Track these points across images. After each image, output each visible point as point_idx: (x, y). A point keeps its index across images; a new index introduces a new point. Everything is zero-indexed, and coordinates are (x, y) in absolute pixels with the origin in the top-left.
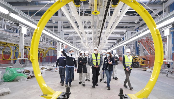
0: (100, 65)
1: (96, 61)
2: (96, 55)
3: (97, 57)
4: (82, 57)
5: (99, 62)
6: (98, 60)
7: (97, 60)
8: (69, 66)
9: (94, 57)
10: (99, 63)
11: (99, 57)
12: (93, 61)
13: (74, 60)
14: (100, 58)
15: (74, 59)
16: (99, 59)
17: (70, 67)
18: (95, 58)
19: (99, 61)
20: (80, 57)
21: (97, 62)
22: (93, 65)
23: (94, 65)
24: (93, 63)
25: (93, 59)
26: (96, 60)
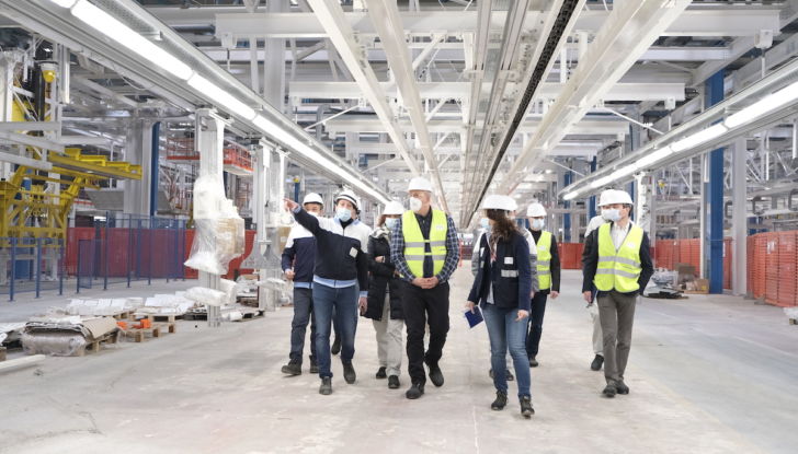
0: (442, 273)
1: (421, 252)
2: (425, 221)
3: (426, 233)
4: (386, 237)
5: (439, 257)
6: (433, 248)
7: (427, 247)
8: (330, 284)
9: (412, 231)
10: (438, 266)
11: (438, 230)
12: (408, 252)
13: (353, 252)
14: (448, 236)
15: (356, 244)
16: (438, 243)
17: (337, 286)
18: (420, 238)
19: (439, 252)
20: (375, 233)
21: (426, 257)
22: (409, 272)
23: (414, 277)
24: (405, 264)
25: (406, 241)
26: (422, 249)
